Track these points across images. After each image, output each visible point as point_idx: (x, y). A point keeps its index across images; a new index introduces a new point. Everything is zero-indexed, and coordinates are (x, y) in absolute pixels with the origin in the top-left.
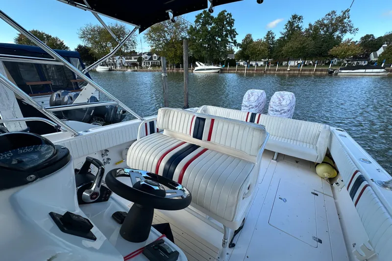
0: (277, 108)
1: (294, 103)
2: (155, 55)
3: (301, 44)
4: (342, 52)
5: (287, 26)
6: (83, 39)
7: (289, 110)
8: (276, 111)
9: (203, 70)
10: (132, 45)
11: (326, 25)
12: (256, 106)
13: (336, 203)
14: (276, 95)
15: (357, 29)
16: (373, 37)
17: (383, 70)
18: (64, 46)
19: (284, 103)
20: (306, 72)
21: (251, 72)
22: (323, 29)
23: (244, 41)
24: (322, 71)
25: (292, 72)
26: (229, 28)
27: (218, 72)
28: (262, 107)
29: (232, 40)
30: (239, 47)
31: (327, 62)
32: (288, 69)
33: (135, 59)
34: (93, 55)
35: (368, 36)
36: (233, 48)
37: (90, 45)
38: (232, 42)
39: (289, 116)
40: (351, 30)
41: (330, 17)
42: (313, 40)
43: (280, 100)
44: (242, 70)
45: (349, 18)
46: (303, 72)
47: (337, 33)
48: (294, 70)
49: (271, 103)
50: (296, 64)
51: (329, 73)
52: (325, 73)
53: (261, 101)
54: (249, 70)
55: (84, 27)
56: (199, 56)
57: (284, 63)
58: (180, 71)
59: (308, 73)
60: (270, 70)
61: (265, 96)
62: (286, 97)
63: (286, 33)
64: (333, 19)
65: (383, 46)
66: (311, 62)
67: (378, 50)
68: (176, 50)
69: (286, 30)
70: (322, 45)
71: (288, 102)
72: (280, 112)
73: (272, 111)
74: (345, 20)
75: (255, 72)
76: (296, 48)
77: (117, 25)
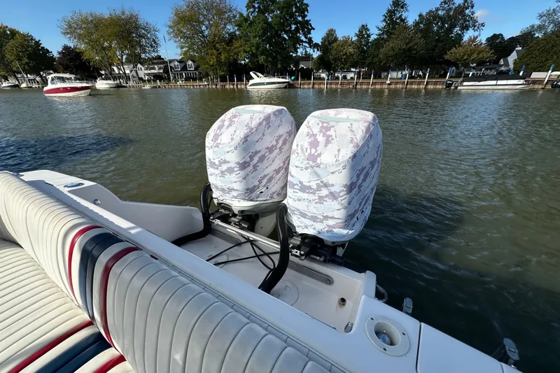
2: (190, 62)
3: (407, 44)
4: (465, 55)
5: (386, 17)
6: (69, 36)
9: (263, 84)
10: (152, 46)
11: (440, 18)
15: (483, 25)
16: (503, 38)
17: (522, 81)
18: (43, 48)
20: (413, 86)
21: (334, 86)
22: (438, 23)
23: (325, 40)
24: (436, 83)
25: (393, 86)
26: (300, 19)
27: (285, 87)
29: (306, 38)
30: (316, 50)
31: (442, 72)
32: (388, 82)
33: (160, 69)
34: (89, 63)
35: (495, 37)
36: (308, 50)
37: (83, 47)
38: (305, 42)
40: (475, 26)
41: (446, 5)
42: (424, 38)
44: (320, 84)
45: (472, 7)
46: (408, 86)
47: (457, 30)
48: (397, 83)
50: (400, 75)
51: (447, 87)
52: (441, 87)
54: (331, 84)
55: (69, 16)
56: (256, 63)
57: (383, 74)
58: (227, 87)
59: (416, 87)
60: (362, 84)
63: (384, 27)
64: (450, 9)
65: (517, 49)
66: (421, 73)
67: (510, 55)
68: (220, 54)
69: (385, 24)
70: (436, 46)
74: (467, 12)
75: (339, 86)
76: (400, 50)
77: (123, 13)
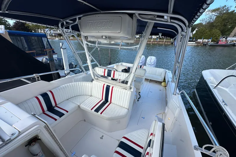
0: (149, 63)
1: (156, 61)
7: (154, 64)
8: (149, 64)
12: (141, 63)
13: (166, 93)
14: (149, 58)
17: (195, 43)
19: (152, 61)
20: (160, 43)
24: (168, 42)
25: (154, 42)
28: (144, 63)
32: (152, 41)
39: (154, 66)
43: (150, 60)
46: (159, 43)
49: (147, 61)
50: (156, 37)
52: (170, 43)
53: (143, 60)
57: (150, 37)
61: (145, 58)
62: (153, 59)
65: (196, 29)
67: (194, 31)
71: (153, 61)
72: (151, 65)
73: (148, 64)
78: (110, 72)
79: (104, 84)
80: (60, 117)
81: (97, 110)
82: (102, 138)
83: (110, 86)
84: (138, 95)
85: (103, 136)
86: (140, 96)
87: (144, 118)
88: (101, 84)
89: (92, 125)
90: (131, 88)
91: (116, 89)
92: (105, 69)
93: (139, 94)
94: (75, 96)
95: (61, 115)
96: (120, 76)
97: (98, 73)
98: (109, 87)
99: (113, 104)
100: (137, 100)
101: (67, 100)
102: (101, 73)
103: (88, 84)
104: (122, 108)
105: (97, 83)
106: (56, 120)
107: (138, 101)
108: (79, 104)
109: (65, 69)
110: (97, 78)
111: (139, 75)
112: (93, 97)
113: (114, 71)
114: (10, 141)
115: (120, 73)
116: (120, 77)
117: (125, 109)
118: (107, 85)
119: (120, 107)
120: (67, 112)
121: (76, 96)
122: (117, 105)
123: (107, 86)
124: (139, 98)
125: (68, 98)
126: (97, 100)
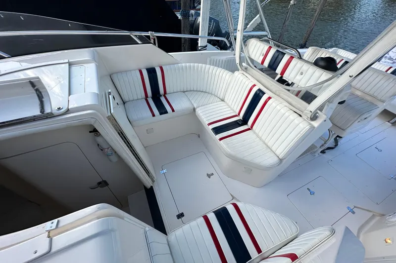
78: (280, 56)
79: (254, 85)
80: (160, 114)
81: (217, 130)
82: (209, 176)
83: (264, 93)
84: (332, 140)
85: (213, 174)
86: (336, 145)
87: (312, 193)
88: (247, 83)
89: (206, 148)
90: (314, 118)
91: (274, 105)
92: (270, 47)
93: (336, 139)
94: (198, 89)
95: (163, 111)
96: (302, 74)
97: (250, 53)
98: (261, 94)
99: (255, 133)
100: (321, 150)
101: (184, 92)
102: (258, 55)
103: (225, 74)
104: (269, 150)
105: (241, 78)
106: (154, 115)
107: (323, 152)
108: (195, 107)
109: (200, 35)
110: (246, 65)
111: (371, 93)
112: (225, 104)
113: (292, 58)
114: (51, 116)
115: (306, 67)
116: (299, 77)
117: (273, 154)
118: (259, 90)
119: (265, 146)
120: (173, 111)
121: (199, 91)
122: (261, 139)
123: (258, 92)
124: (329, 148)
125: (185, 90)
126: (229, 112)
